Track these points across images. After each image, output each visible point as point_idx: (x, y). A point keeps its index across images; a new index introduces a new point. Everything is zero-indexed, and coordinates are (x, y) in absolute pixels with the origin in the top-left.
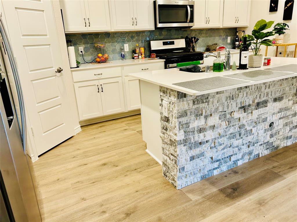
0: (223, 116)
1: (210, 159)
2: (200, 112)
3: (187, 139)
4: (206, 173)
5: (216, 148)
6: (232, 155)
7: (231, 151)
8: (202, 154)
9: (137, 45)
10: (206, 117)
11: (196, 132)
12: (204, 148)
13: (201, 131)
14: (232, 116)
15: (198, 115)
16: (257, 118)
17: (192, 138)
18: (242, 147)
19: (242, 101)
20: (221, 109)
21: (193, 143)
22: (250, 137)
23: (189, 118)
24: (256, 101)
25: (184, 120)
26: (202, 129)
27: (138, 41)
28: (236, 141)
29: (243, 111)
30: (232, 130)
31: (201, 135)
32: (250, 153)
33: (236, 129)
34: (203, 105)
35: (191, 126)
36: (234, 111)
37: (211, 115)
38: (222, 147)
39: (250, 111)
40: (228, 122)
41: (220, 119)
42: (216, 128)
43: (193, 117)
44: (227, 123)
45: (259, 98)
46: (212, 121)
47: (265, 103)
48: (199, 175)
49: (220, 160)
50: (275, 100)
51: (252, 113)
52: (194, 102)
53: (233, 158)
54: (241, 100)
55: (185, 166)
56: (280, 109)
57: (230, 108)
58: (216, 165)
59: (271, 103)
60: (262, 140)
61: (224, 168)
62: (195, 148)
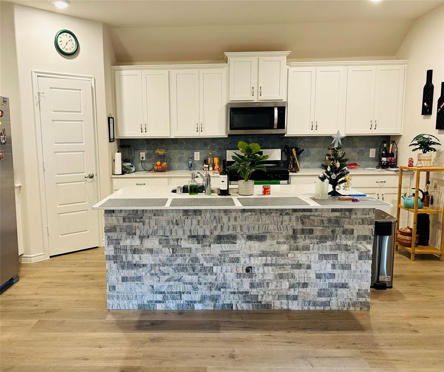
0: (165, 241)
1: (150, 288)
2: (134, 231)
3: (117, 256)
4: (146, 303)
5: (158, 277)
6: (183, 293)
7: (181, 286)
8: (139, 279)
9: (210, 154)
10: (142, 238)
11: (129, 252)
12: (141, 272)
13: (135, 251)
14: (179, 244)
15: (131, 233)
16: (220, 255)
17: (124, 257)
18: (199, 286)
19: (192, 229)
20: (161, 232)
21: (125, 263)
22: (211, 276)
23: (119, 234)
24: (216, 233)
25: (114, 235)
26: (137, 250)
27: (213, 148)
28: (187, 276)
29: (196, 242)
30: (179, 261)
31: (136, 256)
32: (214, 299)
33: (187, 261)
34: (137, 224)
35: (122, 244)
36: (181, 239)
37: (148, 237)
38: (167, 277)
39: (208, 244)
40: (173, 249)
41: (160, 243)
42: (155, 252)
43: (124, 234)
44: (171, 250)
45: (220, 230)
46: (149, 243)
47: (231, 239)
48: (135, 302)
49: (164, 293)
50: (250, 238)
51: (210, 246)
52: (124, 219)
53: (186, 297)
54: (190, 227)
55: (116, 285)
56: (263, 252)
57: (174, 234)
58: (159, 297)
59: (243, 241)
60: (234, 286)
61: (172, 305)
62: (128, 268)
